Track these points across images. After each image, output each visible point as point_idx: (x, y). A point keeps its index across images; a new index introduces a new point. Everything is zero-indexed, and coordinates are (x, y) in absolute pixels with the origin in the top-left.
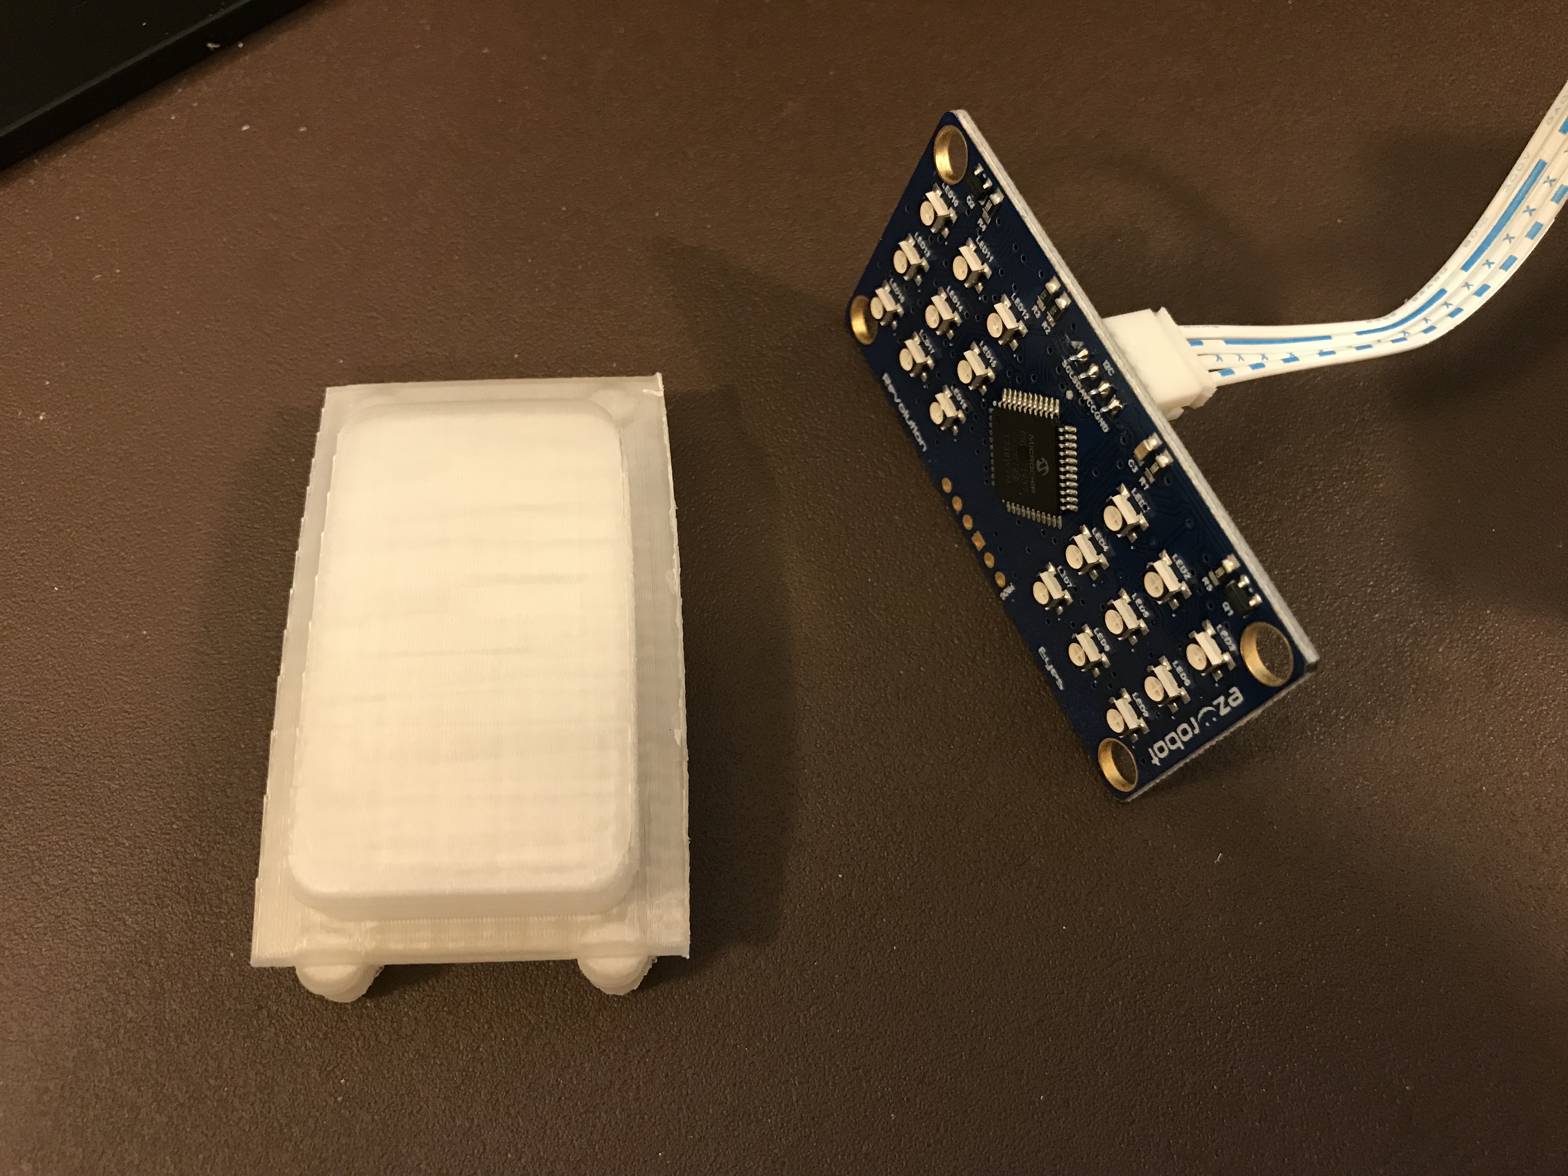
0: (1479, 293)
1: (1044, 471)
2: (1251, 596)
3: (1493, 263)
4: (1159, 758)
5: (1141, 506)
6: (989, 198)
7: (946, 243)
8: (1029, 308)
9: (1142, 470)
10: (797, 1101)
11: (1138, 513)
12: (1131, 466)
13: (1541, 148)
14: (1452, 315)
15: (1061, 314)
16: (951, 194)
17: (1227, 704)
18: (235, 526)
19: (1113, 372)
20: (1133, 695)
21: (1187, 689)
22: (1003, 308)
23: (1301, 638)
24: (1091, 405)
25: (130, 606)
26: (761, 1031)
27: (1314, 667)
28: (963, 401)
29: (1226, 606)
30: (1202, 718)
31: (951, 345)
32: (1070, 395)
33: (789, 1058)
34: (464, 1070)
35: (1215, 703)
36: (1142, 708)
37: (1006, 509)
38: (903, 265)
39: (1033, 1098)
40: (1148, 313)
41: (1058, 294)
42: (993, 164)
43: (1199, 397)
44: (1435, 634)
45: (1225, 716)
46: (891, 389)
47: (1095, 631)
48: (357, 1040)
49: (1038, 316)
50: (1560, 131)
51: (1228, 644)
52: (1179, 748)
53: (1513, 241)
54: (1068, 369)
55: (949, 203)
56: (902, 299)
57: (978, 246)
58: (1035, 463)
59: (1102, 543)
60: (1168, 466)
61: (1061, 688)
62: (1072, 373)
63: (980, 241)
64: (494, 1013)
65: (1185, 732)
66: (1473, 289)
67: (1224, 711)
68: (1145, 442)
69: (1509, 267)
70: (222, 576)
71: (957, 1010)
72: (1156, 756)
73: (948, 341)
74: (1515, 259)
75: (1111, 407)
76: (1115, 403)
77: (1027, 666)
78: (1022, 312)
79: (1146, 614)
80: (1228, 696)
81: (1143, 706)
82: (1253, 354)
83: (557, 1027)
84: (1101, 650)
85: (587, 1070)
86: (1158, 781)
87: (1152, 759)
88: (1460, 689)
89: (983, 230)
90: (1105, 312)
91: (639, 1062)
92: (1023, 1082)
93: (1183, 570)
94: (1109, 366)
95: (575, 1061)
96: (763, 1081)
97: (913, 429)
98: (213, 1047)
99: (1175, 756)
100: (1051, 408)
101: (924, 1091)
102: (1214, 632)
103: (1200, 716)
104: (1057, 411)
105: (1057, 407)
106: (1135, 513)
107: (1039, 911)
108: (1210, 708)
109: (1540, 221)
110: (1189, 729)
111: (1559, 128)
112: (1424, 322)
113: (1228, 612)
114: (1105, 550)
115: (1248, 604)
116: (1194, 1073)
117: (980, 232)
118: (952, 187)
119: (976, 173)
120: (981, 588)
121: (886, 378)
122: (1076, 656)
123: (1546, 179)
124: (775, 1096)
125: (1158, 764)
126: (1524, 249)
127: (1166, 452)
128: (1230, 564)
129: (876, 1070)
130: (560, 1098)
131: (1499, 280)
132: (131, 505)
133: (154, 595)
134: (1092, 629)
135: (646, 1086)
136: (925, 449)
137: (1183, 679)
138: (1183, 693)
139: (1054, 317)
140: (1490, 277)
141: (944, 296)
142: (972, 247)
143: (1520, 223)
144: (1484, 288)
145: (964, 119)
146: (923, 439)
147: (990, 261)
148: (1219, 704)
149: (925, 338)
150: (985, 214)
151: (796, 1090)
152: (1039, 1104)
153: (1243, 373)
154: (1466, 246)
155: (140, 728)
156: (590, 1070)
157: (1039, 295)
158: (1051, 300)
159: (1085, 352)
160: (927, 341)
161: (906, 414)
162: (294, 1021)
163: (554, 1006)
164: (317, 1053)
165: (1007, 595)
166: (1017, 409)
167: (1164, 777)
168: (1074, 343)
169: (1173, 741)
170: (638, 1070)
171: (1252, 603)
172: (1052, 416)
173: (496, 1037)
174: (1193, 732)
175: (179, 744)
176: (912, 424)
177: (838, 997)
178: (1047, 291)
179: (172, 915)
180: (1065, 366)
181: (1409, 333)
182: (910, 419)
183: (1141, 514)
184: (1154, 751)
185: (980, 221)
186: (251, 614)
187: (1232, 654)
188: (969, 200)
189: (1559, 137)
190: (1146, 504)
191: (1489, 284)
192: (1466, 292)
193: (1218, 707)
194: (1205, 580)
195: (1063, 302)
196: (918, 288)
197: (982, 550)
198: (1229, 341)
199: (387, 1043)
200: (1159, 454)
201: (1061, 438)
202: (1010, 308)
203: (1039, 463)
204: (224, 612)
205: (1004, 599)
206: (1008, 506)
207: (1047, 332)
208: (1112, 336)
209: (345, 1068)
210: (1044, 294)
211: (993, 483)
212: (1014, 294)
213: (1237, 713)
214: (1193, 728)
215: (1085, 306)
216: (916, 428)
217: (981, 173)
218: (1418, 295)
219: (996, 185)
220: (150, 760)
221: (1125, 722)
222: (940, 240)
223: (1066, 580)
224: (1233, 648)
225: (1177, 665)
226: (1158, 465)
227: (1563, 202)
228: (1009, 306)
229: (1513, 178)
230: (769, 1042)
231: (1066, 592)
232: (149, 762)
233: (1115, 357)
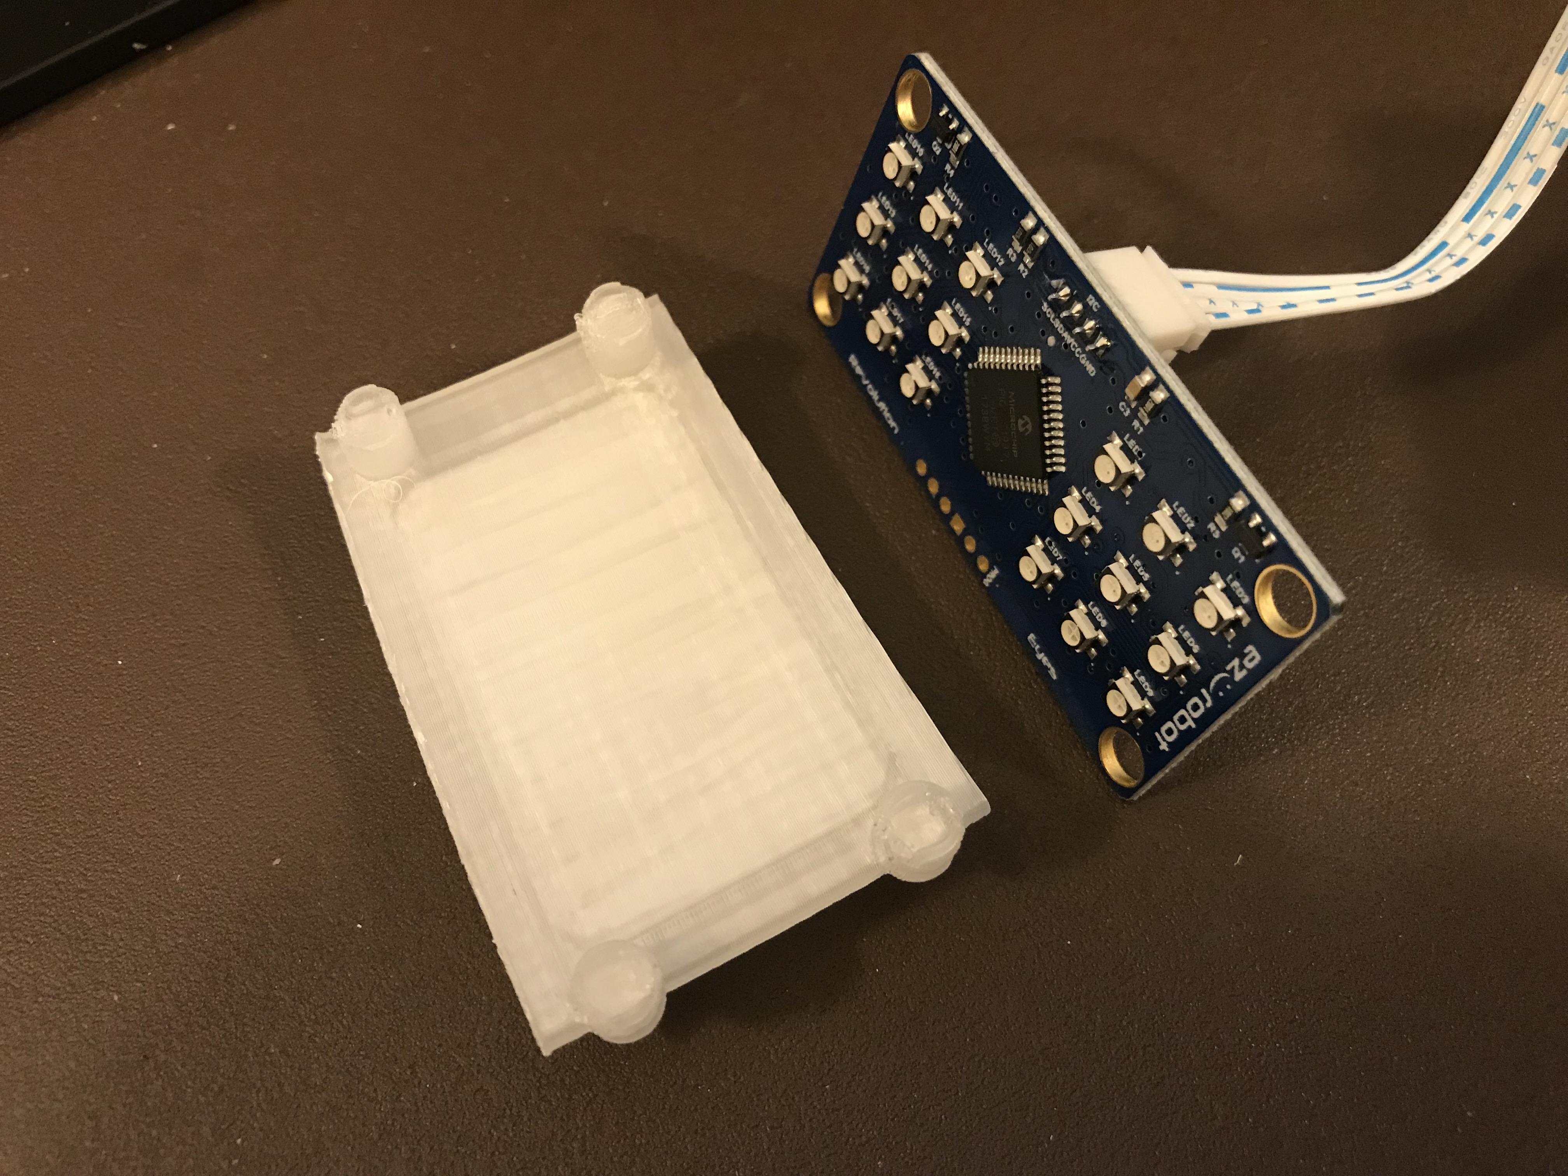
0: (1484, 242)
1: (1027, 430)
2: (1264, 535)
3: (1496, 213)
4: (1168, 743)
5: (1136, 453)
6: (956, 139)
7: (912, 198)
8: (1003, 252)
9: (1135, 413)
10: (769, 1149)
11: (1132, 462)
12: (1122, 410)
13: (1538, 91)
14: (1458, 264)
15: (1039, 251)
16: (915, 144)
17: (1242, 667)
18: (142, 529)
19: (1099, 306)
20: (1136, 673)
21: (1196, 656)
22: (976, 255)
23: (1324, 577)
24: (1076, 348)
25: (19, 615)
26: (726, 1070)
27: (1340, 608)
28: (936, 370)
29: (1236, 552)
30: (1215, 687)
31: (921, 309)
32: (1051, 341)
33: (758, 1100)
34: (382, 1123)
35: (1229, 668)
36: (1146, 686)
37: (986, 481)
38: (867, 229)
39: (1042, 1138)
40: (1133, 251)
41: (1035, 230)
42: (959, 102)
43: (1192, 337)
44: (1460, 614)
45: (1241, 680)
46: (859, 371)
47: (1089, 605)
48: (258, 1091)
49: (1013, 259)
50: (1556, 71)
51: (1240, 596)
52: (1190, 727)
53: (1515, 189)
54: (1049, 313)
55: (913, 153)
56: (867, 268)
57: (945, 194)
58: (1016, 423)
59: (1093, 503)
60: (1164, 402)
61: (1055, 677)
62: (1053, 316)
63: (948, 188)
64: (418, 1056)
65: (1196, 707)
66: (1476, 239)
67: (1239, 676)
68: (1137, 377)
69: (1513, 215)
70: (126, 581)
71: (950, 1039)
72: (1164, 740)
73: (918, 306)
74: (1520, 207)
75: (1098, 344)
76: (1102, 341)
77: (1015, 657)
78: (997, 258)
79: (1146, 577)
80: (1242, 656)
81: (1147, 684)
82: (1249, 300)
83: (491, 1070)
84: (1097, 626)
85: (525, 1119)
86: (1167, 771)
87: (1159, 744)
88: (1492, 671)
89: (951, 176)
90: (1086, 247)
91: (585, 1109)
92: (1029, 1120)
93: (1186, 518)
94: (1094, 300)
95: (511, 1110)
96: (729, 1127)
97: (884, 410)
98: (90, 1104)
99: (1187, 737)
100: (1033, 359)
101: (916, 1133)
102: (1224, 585)
103: (1212, 685)
104: (1038, 362)
105: (1039, 358)
106: (1129, 462)
107: (1040, 925)
108: (1225, 675)
109: (1543, 166)
110: (1200, 703)
111: (1555, 68)
112: (1428, 273)
113: (1239, 558)
114: (1097, 511)
115: (1262, 545)
116: (1225, 1104)
117: (948, 178)
118: (917, 136)
119: (941, 114)
120: (962, 576)
121: (853, 360)
122: (1069, 636)
123: (1545, 123)
124: (743, 1143)
125: (1167, 749)
126: (1528, 197)
127: (1161, 386)
128: (1239, 503)
129: (859, 1110)
130: (493, 1154)
131: (1504, 229)
132: (27, 508)
133: (47, 602)
134: (1086, 604)
135: (593, 1136)
136: (896, 431)
137: (1191, 645)
138: (1191, 662)
139: (1031, 255)
140: (1494, 226)
141: (911, 257)
142: (940, 196)
143: (1522, 170)
144: (1489, 237)
145: (928, 61)
146: (895, 420)
147: (960, 208)
148: (1233, 668)
149: (893, 307)
150: (953, 157)
151: (768, 1136)
152: (1048, 1144)
153: (1238, 317)
154: (1465, 197)
155: (24, 747)
156: (529, 1120)
157: (1014, 234)
158: (1027, 238)
159: (1066, 290)
160: (896, 310)
161: (875, 395)
162: (186, 1072)
163: (488, 1046)
164: (210, 1109)
165: (990, 581)
166: (995, 366)
167: (1174, 764)
168: (1054, 283)
169: (1183, 720)
170: (585, 1118)
171: (1266, 543)
172: (1033, 368)
173: (420, 1083)
174: (1205, 705)
175: (66, 763)
176: (882, 405)
177: (814, 1029)
178: (1022, 228)
179: (49, 954)
180: (1045, 310)
181: (1412, 284)
182: (879, 400)
183: (1136, 463)
184: (1161, 735)
185: (948, 167)
186: (156, 621)
187: (1245, 607)
188: (935, 146)
189: (1555, 78)
190: (1141, 450)
191: (1494, 233)
192: (1469, 243)
193: (1232, 672)
194: (1212, 526)
195: (1040, 239)
196: (883, 253)
197: (961, 535)
198: (1222, 287)
199: (292, 1094)
200: (1153, 390)
201: (1044, 390)
202: (984, 256)
203: (1020, 422)
204: (125, 619)
205: (987, 585)
206: (989, 478)
207: (1024, 275)
208: (1095, 271)
209: (243, 1125)
210: (1019, 233)
211: (972, 456)
212: (987, 240)
213: (1255, 676)
214: (1204, 701)
215: (1064, 239)
216: (886, 409)
217: (947, 114)
218: (1418, 249)
219: (964, 124)
220: (34, 781)
221: (1128, 704)
222: (905, 196)
223: (1056, 552)
224: (1246, 600)
225: (1184, 630)
226: (1153, 402)
227: (1564, 147)
228: (982, 254)
229: (1510, 124)
230: (735, 1082)
231: (1056, 566)
232: (32, 784)
233: (1099, 290)
